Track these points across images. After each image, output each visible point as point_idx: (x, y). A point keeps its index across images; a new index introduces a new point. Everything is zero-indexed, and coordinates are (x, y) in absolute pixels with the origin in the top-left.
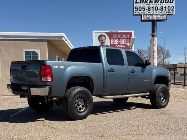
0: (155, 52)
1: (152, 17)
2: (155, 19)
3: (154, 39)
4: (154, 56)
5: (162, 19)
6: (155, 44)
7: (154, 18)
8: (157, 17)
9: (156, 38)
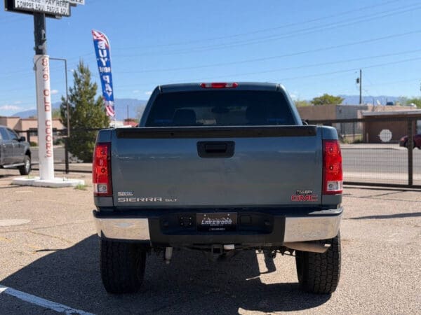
0: (47, 93)
1: (38, 4)
2: (46, 10)
3: (43, 60)
4: (45, 103)
5: (60, 12)
6: (46, 73)
7: (44, 6)
8: (50, 5)
9: (47, 58)
